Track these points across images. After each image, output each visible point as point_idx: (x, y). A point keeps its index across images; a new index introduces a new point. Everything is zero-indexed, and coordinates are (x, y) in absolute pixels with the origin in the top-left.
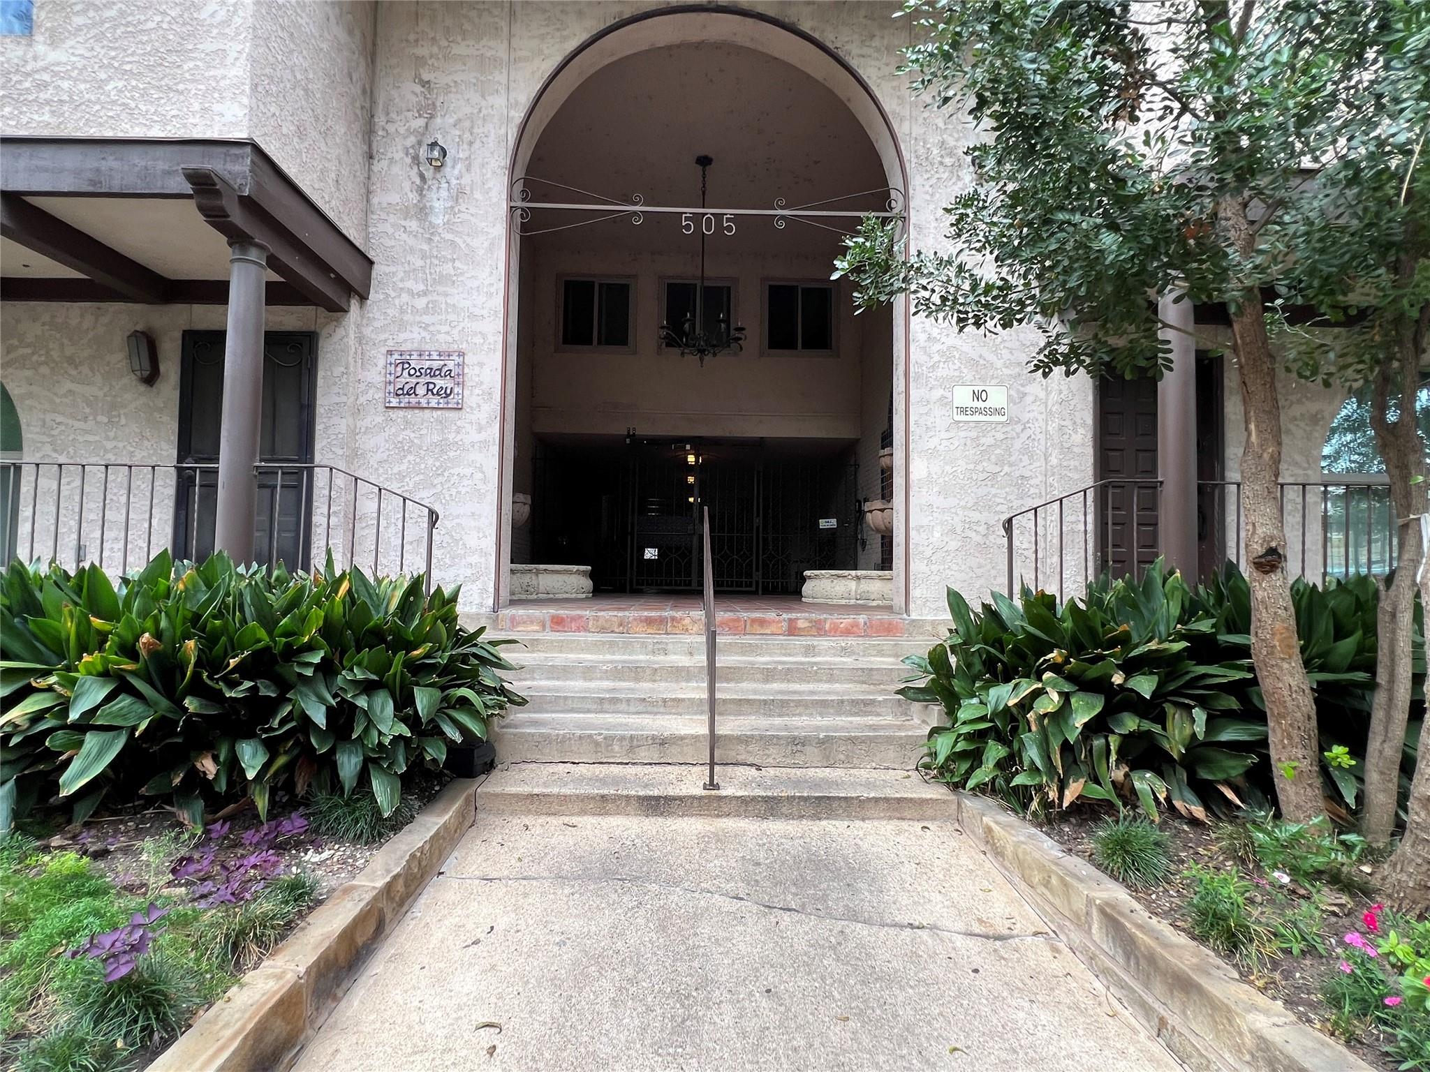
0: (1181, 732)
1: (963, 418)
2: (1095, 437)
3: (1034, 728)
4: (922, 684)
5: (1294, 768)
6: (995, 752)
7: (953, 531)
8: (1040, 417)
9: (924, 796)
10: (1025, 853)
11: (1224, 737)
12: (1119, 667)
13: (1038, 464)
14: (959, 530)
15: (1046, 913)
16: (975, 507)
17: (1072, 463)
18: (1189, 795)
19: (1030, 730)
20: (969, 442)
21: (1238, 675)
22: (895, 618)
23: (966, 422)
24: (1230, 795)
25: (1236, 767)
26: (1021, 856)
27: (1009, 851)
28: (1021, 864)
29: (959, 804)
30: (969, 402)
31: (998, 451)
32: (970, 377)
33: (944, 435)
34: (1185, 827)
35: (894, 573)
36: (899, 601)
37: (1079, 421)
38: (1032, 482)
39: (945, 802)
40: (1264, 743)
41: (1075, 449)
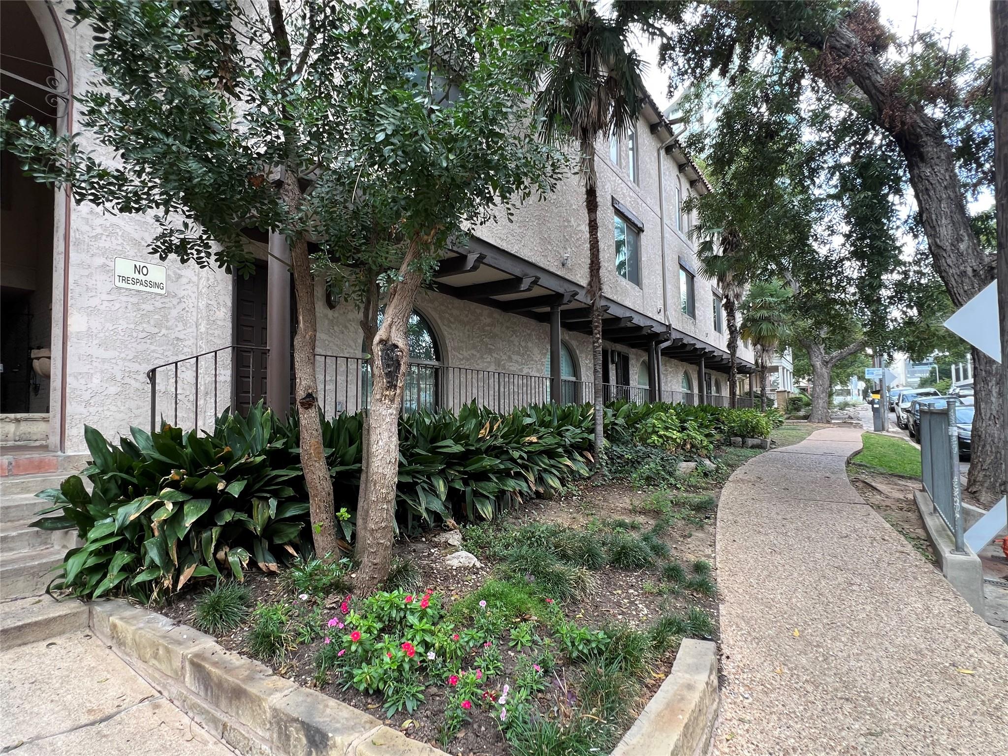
0: (262, 516)
1: (124, 285)
2: (233, 315)
3: (156, 534)
4: (61, 513)
5: (321, 526)
6: (122, 558)
7: (113, 379)
8: (193, 296)
9: (51, 615)
10: (140, 637)
11: (288, 514)
12: (223, 477)
13: (191, 330)
14: (119, 378)
15: (154, 679)
16: (135, 358)
17: (216, 332)
18: (269, 557)
19: (153, 536)
20: (130, 306)
21: (294, 474)
22: (47, 456)
23: (127, 289)
24: (291, 550)
25: (293, 533)
26: (137, 640)
27: (129, 641)
28: (137, 645)
29: (90, 612)
30: (130, 273)
31: (156, 317)
32: (132, 253)
33: (105, 297)
34: (266, 579)
35: (51, 414)
36: (55, 439)
37: (222, 303)
38: (186, 343)
39: (75, 615)
40: (308, 514)
41: (219, 323)
